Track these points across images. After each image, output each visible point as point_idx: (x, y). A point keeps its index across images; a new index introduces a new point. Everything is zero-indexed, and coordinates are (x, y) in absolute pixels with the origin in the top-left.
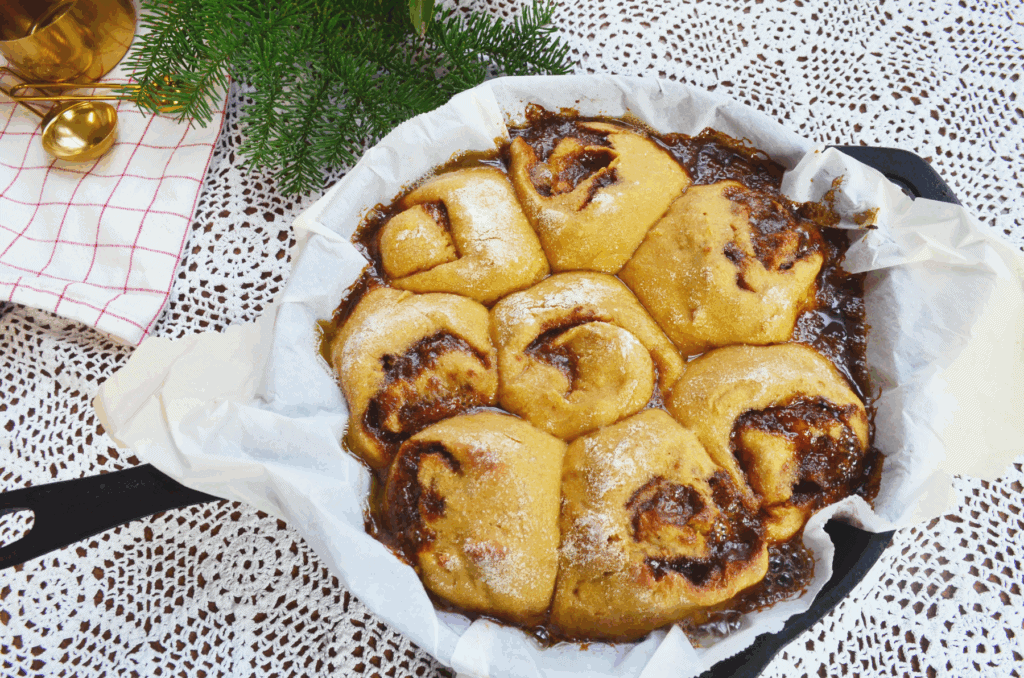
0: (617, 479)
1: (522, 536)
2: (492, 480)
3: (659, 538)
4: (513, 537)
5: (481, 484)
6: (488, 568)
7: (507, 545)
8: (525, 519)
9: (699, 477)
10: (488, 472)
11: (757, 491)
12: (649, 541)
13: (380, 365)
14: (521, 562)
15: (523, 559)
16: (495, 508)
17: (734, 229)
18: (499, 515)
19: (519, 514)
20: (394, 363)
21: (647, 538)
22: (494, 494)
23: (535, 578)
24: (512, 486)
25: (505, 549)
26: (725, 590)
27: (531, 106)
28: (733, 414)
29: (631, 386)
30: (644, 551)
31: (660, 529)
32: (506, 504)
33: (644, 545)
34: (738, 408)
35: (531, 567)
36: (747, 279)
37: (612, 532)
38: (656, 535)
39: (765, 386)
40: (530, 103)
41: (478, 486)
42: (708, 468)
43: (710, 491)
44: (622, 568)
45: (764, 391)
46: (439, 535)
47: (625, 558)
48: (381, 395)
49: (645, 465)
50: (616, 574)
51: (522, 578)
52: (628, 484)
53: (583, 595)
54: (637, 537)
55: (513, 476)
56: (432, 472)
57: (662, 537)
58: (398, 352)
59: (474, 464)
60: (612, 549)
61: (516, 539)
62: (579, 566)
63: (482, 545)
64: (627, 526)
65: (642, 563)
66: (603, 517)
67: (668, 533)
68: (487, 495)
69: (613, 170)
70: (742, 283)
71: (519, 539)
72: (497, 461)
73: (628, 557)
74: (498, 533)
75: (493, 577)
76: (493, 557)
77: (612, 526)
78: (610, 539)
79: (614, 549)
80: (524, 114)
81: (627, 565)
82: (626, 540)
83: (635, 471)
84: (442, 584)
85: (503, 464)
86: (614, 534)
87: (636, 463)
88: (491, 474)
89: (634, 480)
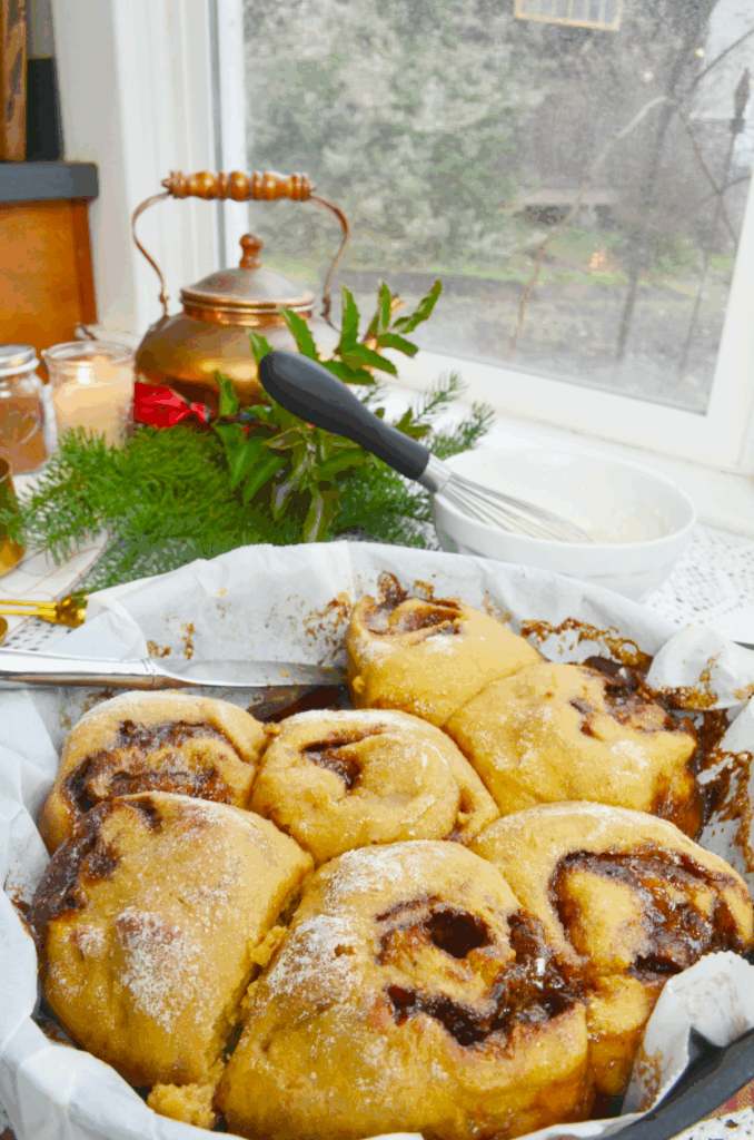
0: (372, 880)
1: (209, 924)
2: (197, 840)
3: (415, 964)
4: (197, 919)
5: (179, 843)
6: (140, 953)
7: (182, 925)
8: (222, 902)
9: (493, 906)
10: (195, 830)
11: (580, 951)
12: (399, 967)
13: (117, 726)
14: (193, 962)
15: (197, 958)
16: (185, 876)
17: (585, 689)
18: (187, 886)
19: (216, 893)
20: (134, 732)
21: (397, 962)
22: (192, 860)
23: (206, 1004)
24: (221, 856)
25: (177, 929)
26: (510, 1063)
27: (384, 576)
28: (557, 852)
29: (425, 801)
30: (387, 977)
31: (420, 951)
32: (203, 875)
33: (389, 970)
34: (565, 845)
35: (206, 979)
36: (594, 728)
37: (345, 941)
38: (411, 957)
39: (604, 823)
40: (384, 572)
41: (174, 844)
42: (510, 904)
43: (507, 929)
44: (347, 995)
45: (602, 829)
46: (91, 905)
47: (355, 979)
48: (103, 754)
49: (417, 875)
50: (335, 1008)
51: (186, 993)
52: (387, 892)
53: (275, 1050)
54: (382, 959)
55: (227, 845)
56: (121, 826)
57: (421, 962)
58: (144, 721)
59: (180, 818)
60: (338, 962)
61: (198, 924)
62: (280, 998)
63: (146, 916)
64: (370, 942)
65: (379, 991)
66: (336, 920)
67: (430, 960)
68: (180, 858)
69: (458, 626)
70: (587, 730)
71: (204, 926)
72: (212, 821)
73: (359, 980)
74: (175, 908)
75: (143, 973)
76: (154, 934)
77: (347, 933)
78: (339, 951)
79: (341, 963)
80: (376, 581)
81: (353, 992)
82: (362, 957)
83: (400, 879)
84: (64, 981)
85: (220, 827)
86: (347, 945)
87: (406, 870)
88: (198, 833)
89: (396, 889)
